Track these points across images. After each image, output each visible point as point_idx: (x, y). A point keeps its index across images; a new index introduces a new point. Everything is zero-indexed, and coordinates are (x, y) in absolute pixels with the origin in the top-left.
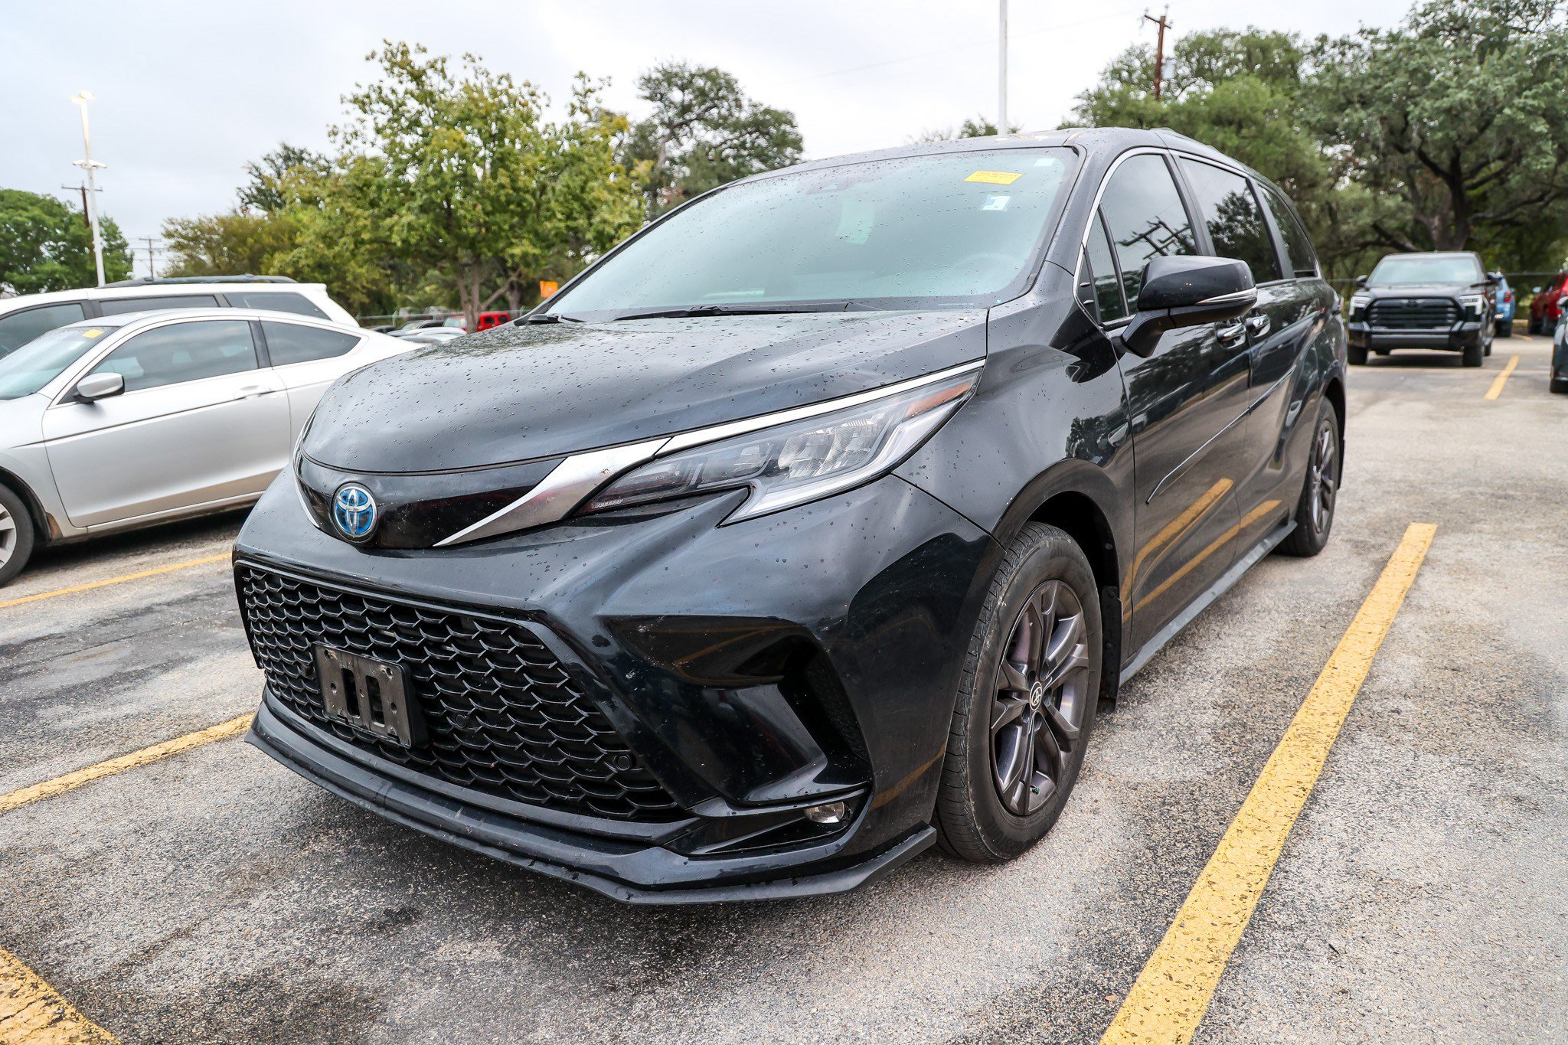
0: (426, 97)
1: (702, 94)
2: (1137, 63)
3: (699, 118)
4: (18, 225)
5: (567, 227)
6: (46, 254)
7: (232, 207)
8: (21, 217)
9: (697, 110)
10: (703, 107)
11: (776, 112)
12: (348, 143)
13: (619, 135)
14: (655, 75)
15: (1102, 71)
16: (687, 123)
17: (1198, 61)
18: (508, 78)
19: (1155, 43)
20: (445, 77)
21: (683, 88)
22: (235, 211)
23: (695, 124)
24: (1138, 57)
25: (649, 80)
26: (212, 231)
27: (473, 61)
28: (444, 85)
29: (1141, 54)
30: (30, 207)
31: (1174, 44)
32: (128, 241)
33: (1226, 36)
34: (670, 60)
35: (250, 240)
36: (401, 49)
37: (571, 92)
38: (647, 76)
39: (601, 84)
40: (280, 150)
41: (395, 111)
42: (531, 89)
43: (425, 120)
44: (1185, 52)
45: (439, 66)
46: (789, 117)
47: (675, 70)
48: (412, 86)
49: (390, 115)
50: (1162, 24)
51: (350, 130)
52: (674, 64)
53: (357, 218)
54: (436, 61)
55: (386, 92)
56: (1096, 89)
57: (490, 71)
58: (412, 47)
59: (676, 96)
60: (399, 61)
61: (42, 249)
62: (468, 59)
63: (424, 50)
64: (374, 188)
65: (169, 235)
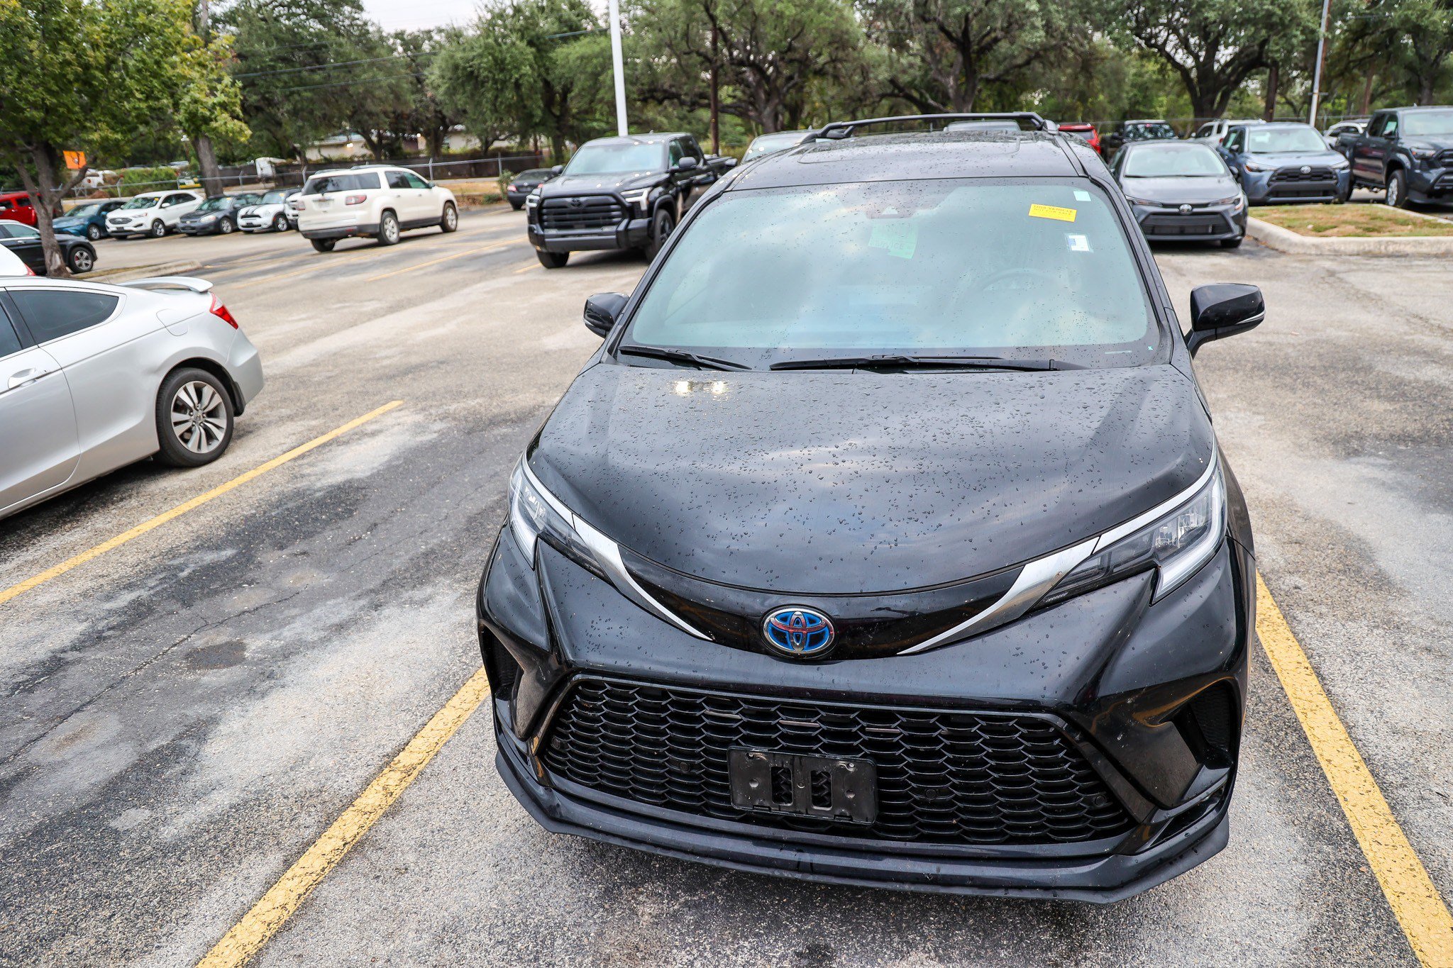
5: (149, 108)
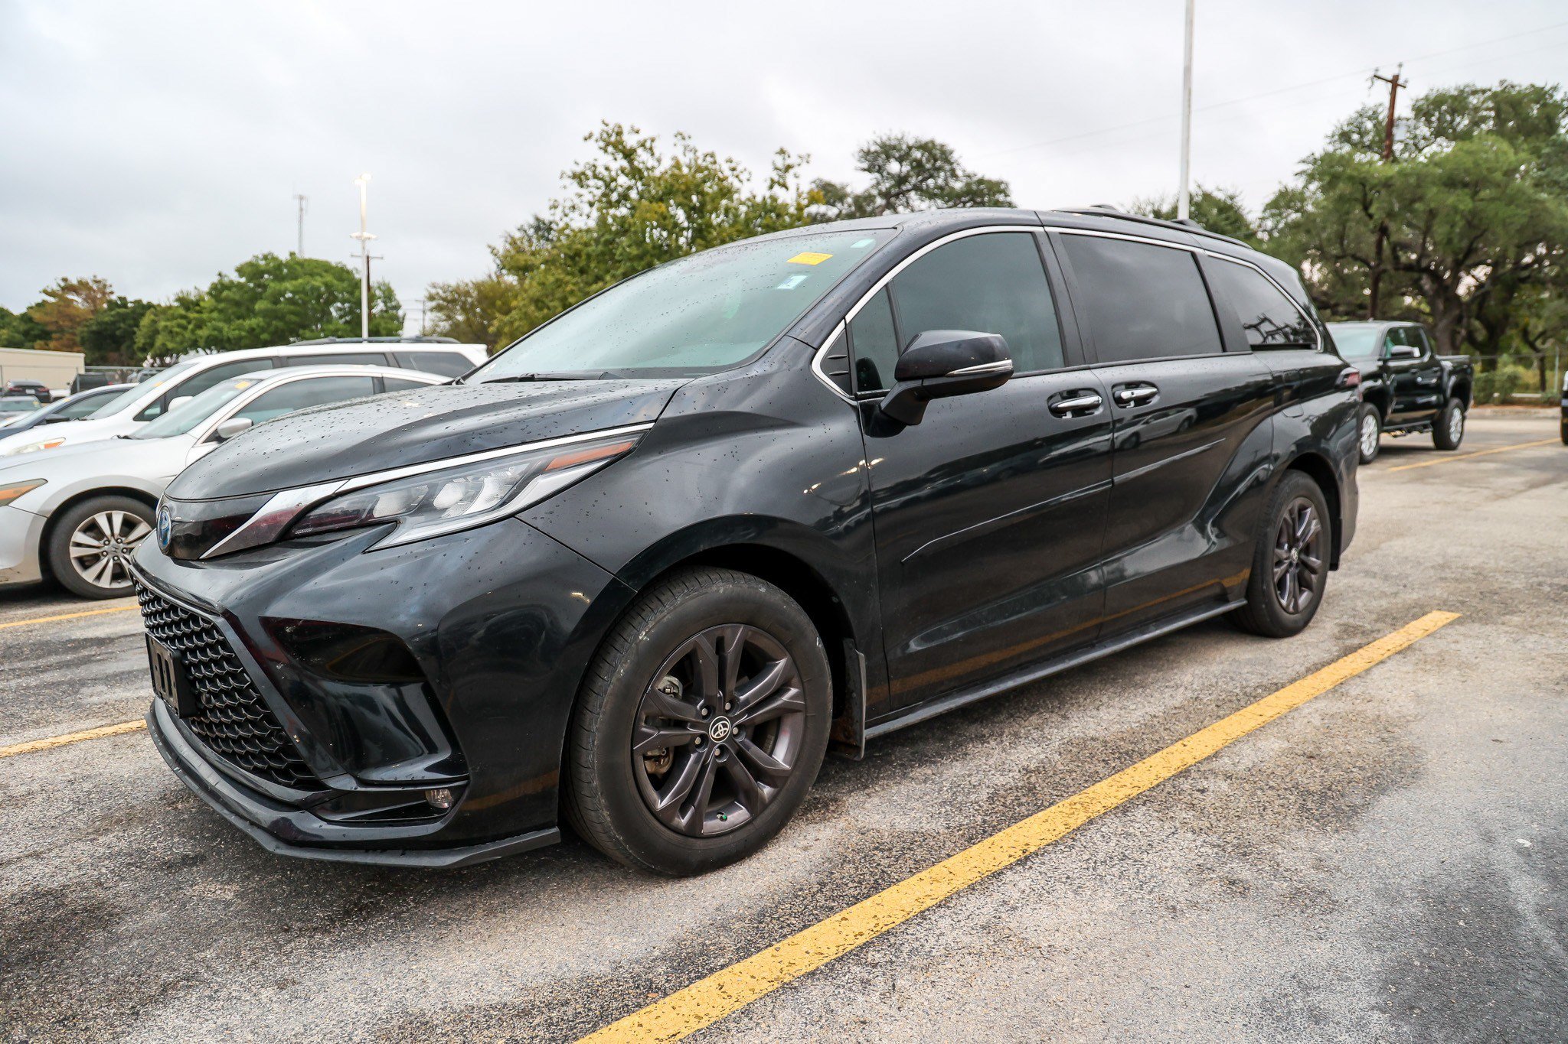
0: (635, 173)
1: (918, 166)
2: (1369, 125)
3: (916, 188)
4: (315, 289)
6: (334, 314)
7: (487, 272)
8: (317, 282)
9: (913, 180)
10: (920, 178)
11: (989, 182)
12: (566, 215)
13: (839, 205)
14: (873, 148)
15: (1330, 133)
16: (904, 193)
17: (1439, 119)
18: (712, 155)
19: (1387, 104)
20: (653, 154)
21: (900, 160)
22: (490, 276)
23: (912, 194)
24: (1370, 118)
25: (868, 153)
26: (467, 294)
27: (684, 139)
28: (651, 163)
29: (1374, 116)
30: (324, 274)
31: (1410, 103)
32: (401, 303)
33: (1474, 93)
34: (888, 133)
35: (499, 303)
36: (616, 130)
37: (771, 167)
38: (865, 149)
39: (799, 161)
40: (532, 221)
41: (607, 186)
42: (733, 165)
43: (633, 194)
44: (1423, 111)
45: (648, 145)
46: (1002, 186)
47: (893, 143)
48: (625, 163)
49: (603, 188)
50: (1395, 82)
51: (569, 204)
52: (893, 137)
53: (567, 283)
54: (645, 141)
55: (601, 170)
56: (1323, 153)
57: (698, 148)
58: (626, 129)
59: (894, 167)
60: (614, 142)
61: (332, 309)
62: (679, 137)
63: (637, 132)
64: (584, 257)
65: (431, 298)
